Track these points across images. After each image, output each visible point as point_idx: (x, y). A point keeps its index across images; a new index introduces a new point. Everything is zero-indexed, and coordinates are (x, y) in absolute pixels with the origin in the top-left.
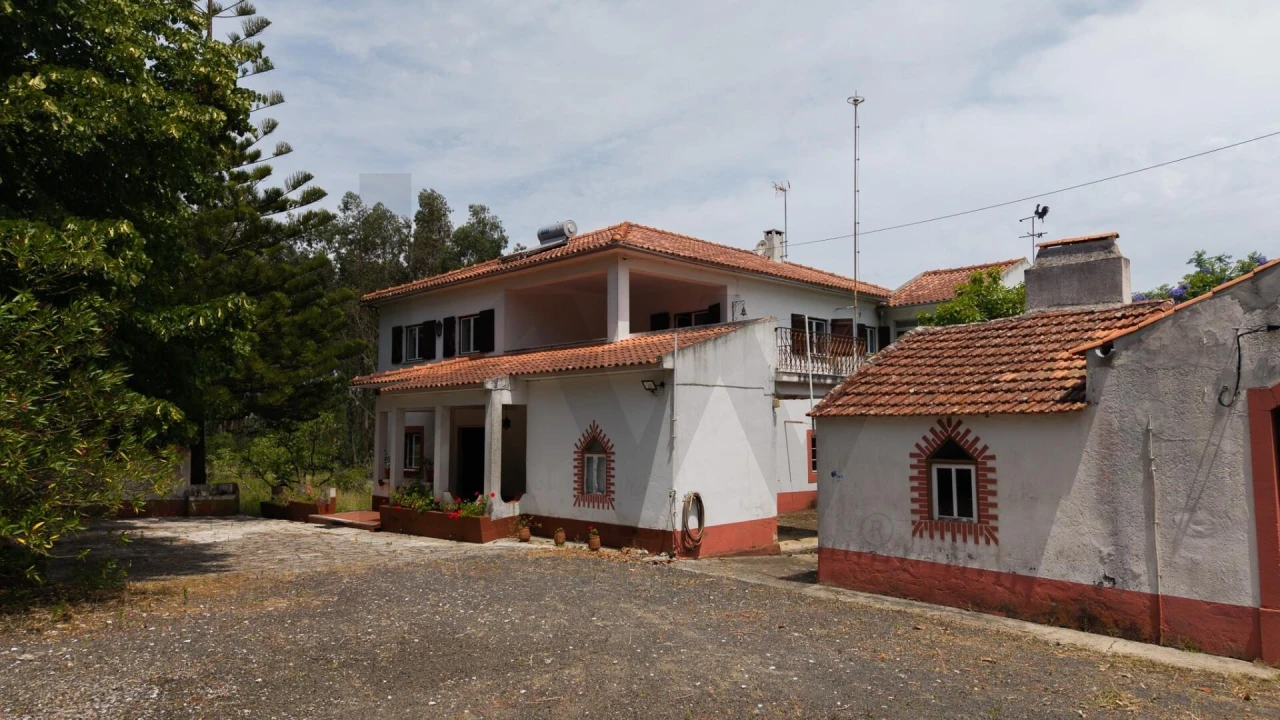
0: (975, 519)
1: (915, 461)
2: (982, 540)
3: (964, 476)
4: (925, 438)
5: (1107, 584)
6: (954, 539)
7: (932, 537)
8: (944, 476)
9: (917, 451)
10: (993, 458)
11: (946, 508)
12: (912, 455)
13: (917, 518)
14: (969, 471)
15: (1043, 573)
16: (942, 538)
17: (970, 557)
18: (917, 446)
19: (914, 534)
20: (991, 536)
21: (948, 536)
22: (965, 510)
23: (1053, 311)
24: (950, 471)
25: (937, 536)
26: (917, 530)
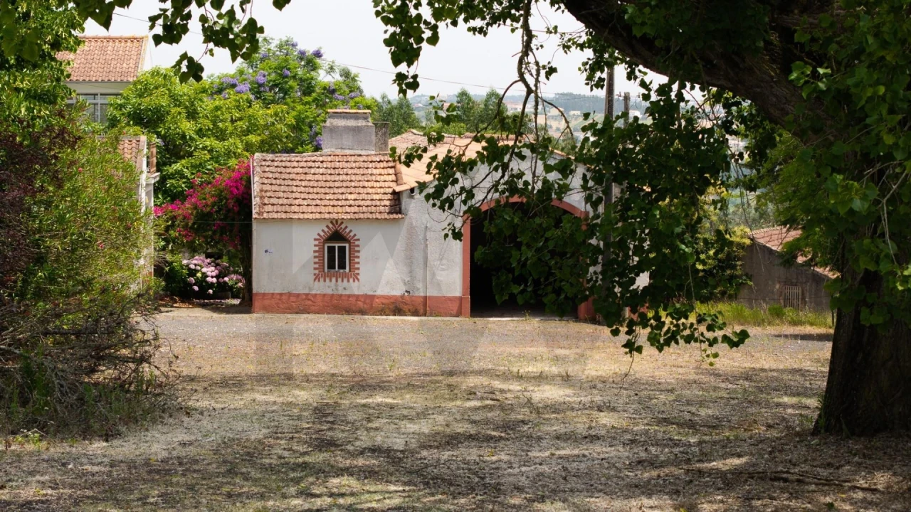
0: (347, 270)
1: (317, 243)
2: (351, 280)
3: (342, 250)
4: (323, 231)
5: (406, 294)
6: (337, 281)
7: (325, 281)
8: (331, 250)
9: (318, 237)
10: (358, 240)
11: (331, 266)
12: (315, 240)
13: (317, 272)
14: (345, 247)
15: (379, 293)
16: (331, 281)
17: (345, 289)
18: (319, 234)
19: (315, 280)
20: (356, 278)
21: (334, 280)
22: (342, 266)
23: (339, 152)
24: (334, 247)
25: (328, 280)
26: (317, 278)
